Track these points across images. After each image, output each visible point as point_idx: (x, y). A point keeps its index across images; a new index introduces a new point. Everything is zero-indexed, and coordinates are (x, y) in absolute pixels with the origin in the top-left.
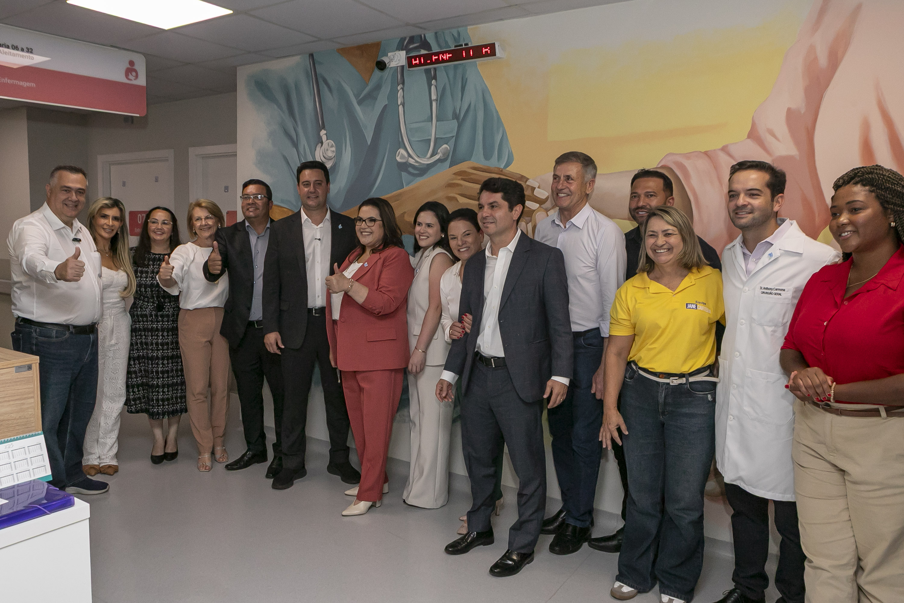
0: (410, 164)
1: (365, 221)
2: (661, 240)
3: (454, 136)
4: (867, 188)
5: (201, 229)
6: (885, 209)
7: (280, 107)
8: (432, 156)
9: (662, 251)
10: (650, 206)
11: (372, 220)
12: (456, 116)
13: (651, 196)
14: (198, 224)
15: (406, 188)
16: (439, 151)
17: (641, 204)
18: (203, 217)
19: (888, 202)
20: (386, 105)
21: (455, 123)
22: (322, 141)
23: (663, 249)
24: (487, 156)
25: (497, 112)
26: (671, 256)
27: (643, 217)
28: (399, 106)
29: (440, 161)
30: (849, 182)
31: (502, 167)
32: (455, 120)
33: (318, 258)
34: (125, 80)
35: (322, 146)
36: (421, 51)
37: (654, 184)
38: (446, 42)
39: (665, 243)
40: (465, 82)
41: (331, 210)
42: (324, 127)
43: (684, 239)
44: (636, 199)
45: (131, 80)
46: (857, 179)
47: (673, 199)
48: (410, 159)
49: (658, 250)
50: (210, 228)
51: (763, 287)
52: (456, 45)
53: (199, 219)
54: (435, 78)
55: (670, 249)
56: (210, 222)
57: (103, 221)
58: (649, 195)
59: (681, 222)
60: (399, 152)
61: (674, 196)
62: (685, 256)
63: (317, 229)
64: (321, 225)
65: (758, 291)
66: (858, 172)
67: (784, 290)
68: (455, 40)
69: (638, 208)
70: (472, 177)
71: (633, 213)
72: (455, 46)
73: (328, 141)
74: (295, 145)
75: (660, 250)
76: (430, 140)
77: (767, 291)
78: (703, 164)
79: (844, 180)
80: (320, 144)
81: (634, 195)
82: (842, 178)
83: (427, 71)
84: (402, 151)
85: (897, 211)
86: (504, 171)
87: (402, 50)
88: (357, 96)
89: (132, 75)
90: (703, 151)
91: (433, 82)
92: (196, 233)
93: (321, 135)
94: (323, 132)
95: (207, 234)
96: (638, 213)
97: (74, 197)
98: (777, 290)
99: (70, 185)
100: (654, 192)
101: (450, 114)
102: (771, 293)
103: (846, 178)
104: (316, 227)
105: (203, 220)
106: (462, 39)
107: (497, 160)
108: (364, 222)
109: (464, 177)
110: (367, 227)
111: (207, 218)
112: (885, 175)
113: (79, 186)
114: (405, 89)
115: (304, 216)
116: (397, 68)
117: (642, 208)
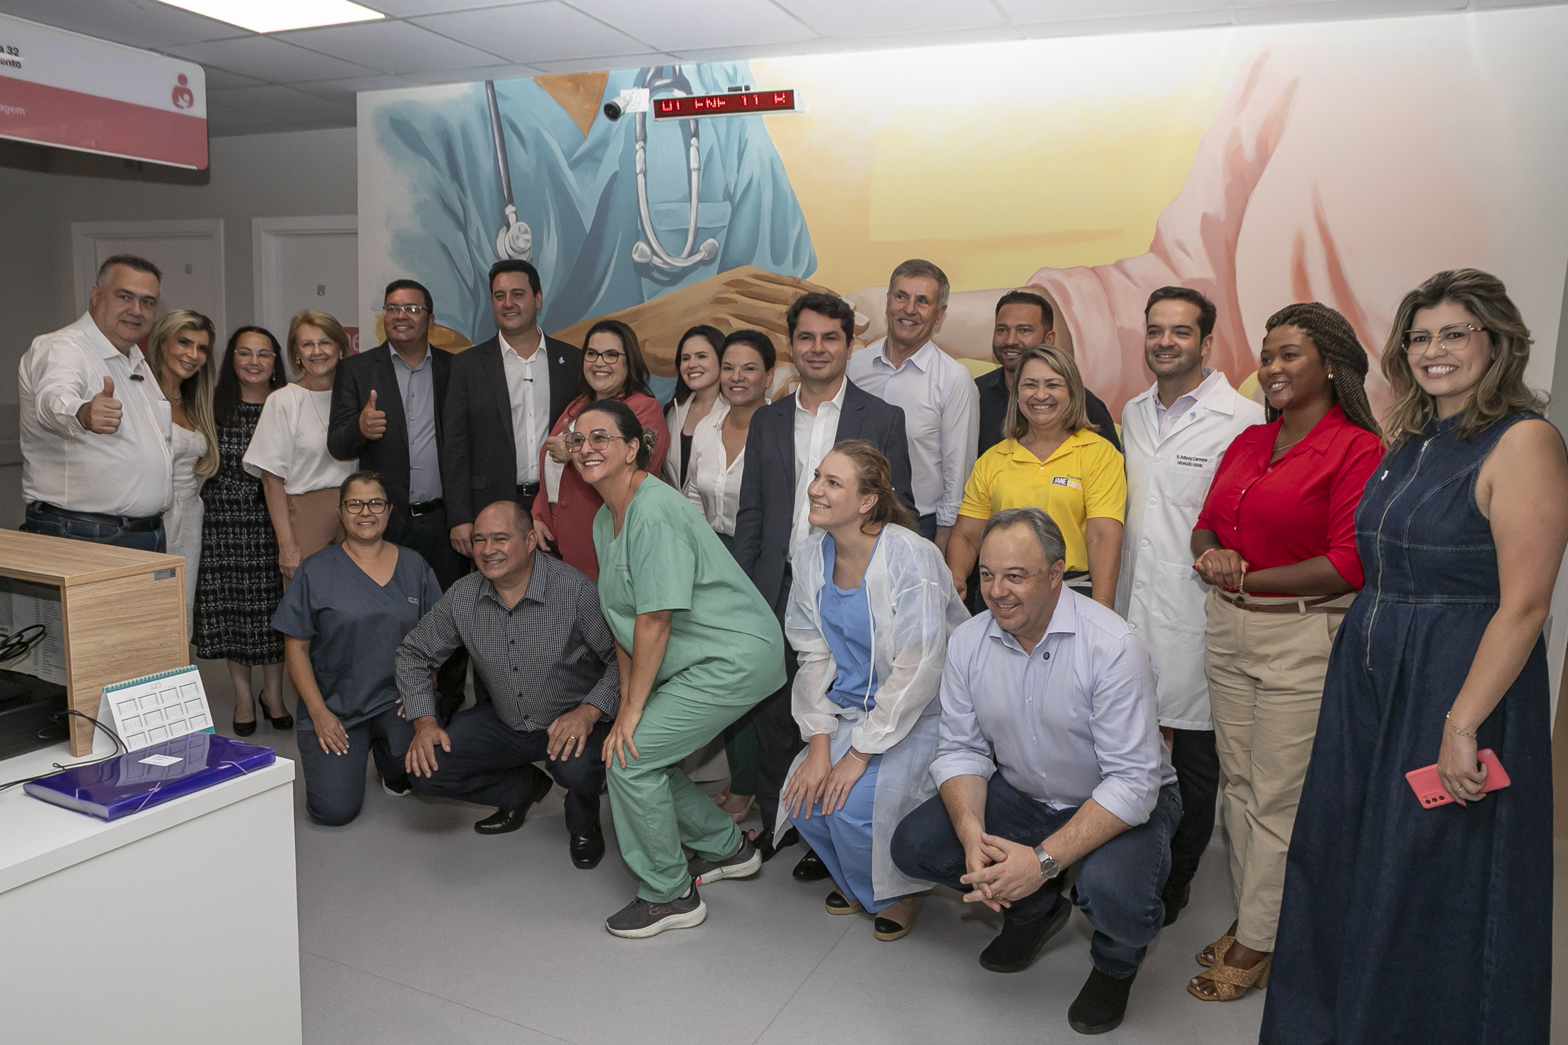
0: (655, 265)
1: (601, 355)
2: (1042, 393)
3: (725, 227)
4: (1305, 330)
5: (312, 361)
6: (1323, 358)
7: (434, 162)
8: (691, 254)
9: (1043, 407)
10: (1023, 344)
11: (612, 353)
12: (729, 196)
13: (1025, 330)
14: (307, 352)
15: (647, 303)
16: (701, 248)
17: (1011, 341)
18: (316, 342)
19: (1327, 351)
20: (616, 173)
21: (727, 207)
22: (509, 222)
23: (1044, 405)
24: (777, 259)
25: (793, 193)
26: (1054, 415)
27: (1013, 359)
28: (637, 175)
29: (702, 262)
30: (1284, 322)
31: (800, 276)
32: (728, 202)
33: (531, 409)
34: (172, 108)
35: (508, 230)
36: (673, 91)
37: (1025, 313)
38: (715, 82)
39: (1047, 396)
40: (743, 146)
41: (546, 337)
42: (511, 201)
43: (1071, 394)
44: (1005, 333)
45: (182, 107)
46: (1294, 319)
47: (1053, 333)
48: (655, 258)
49: (1036, 405)
50: (327, 358)
51: (1180, 455)
52: (730, 86)
53: (310, 344)
54: (696, 135)
55: (1053, 405)
56: (328, 350)
57: (180, 349)
58: (1021, 329)
59: (1069, 370)
60: (638, 246)
61: (1054, 329)
62: (1071, 416)
63: (526, 364)
64: (532, 358)
65: (1174, 461)
66: (1296, 310)
67: (1206, 460)
68: (729, 78)
69: (1007, 347)
70: (754, 289)
71: (999, 353)
72: (730, 90)
73: (519, 223)
74: (463, 226)
75: (1041, 405)
76: (687, 230)
77: (1185, 461)
78: (1089, 285)
79: (1279, 319)
80: (505, 228)
81: (1001, 328)
82: (1277, 315)
83: (684, 126)
84: (642, 245)
85: (1336, 361)
86: (802, 282)
87: (644, 87)
88: (568, 155)
89: (183, 99)
90: (1090, 267)
91: (694, 141)
92: (301, 366)
93: (507, 213)
94: (510, 209)
95: (321, 369)
96: (1006, 353)
97: (137, 310)
98: (1197, 459)
99: (131, 288)
100: (1029, 325)
101: (720, 194)
102: (1189, 464)
103: (1281, 316)
104: (524, 361)
105: (317, 346)
106: (739, 78)
107: (791, 266)
108: (600, 357)
109: (741, 290)
110: (604, 364)
111: (322, 343)
112: (1325, 316)
113: (146, 292)
114: (647, 148)
115: (505, 346)
116: (635, 117)
117: (1013, 347)
